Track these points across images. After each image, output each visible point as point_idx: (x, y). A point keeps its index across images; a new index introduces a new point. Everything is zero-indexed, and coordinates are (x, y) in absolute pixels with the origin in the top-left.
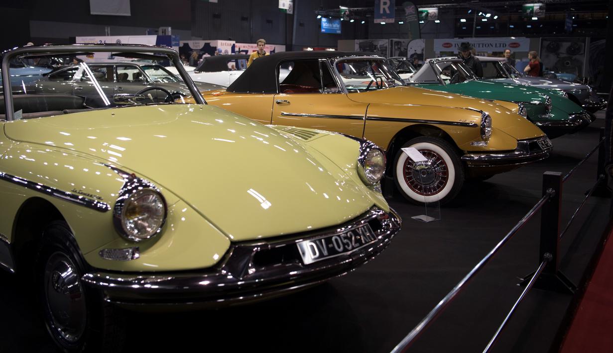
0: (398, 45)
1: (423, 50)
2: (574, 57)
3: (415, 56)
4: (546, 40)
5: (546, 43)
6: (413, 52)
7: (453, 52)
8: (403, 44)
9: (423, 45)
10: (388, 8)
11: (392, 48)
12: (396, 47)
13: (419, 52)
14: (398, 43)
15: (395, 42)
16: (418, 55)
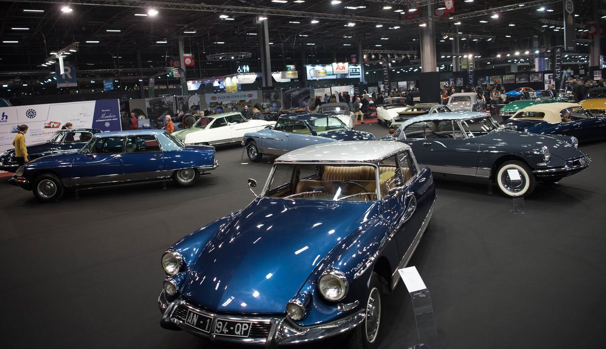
0: (181, 100)
1: (199, 102)
2: (277, 100)
3: (194, 107)
4: (265, 92)
5: (265, 93)
6: (193, 105)
7: (217, 102)
8: (185, 99)
9: (199, 99)
10: (70, 74)
11: (176, 102)
12: (180, 102)
13: (196, 104)
14: (181, 99)
15: (179, 98)
16: (196, 106)
